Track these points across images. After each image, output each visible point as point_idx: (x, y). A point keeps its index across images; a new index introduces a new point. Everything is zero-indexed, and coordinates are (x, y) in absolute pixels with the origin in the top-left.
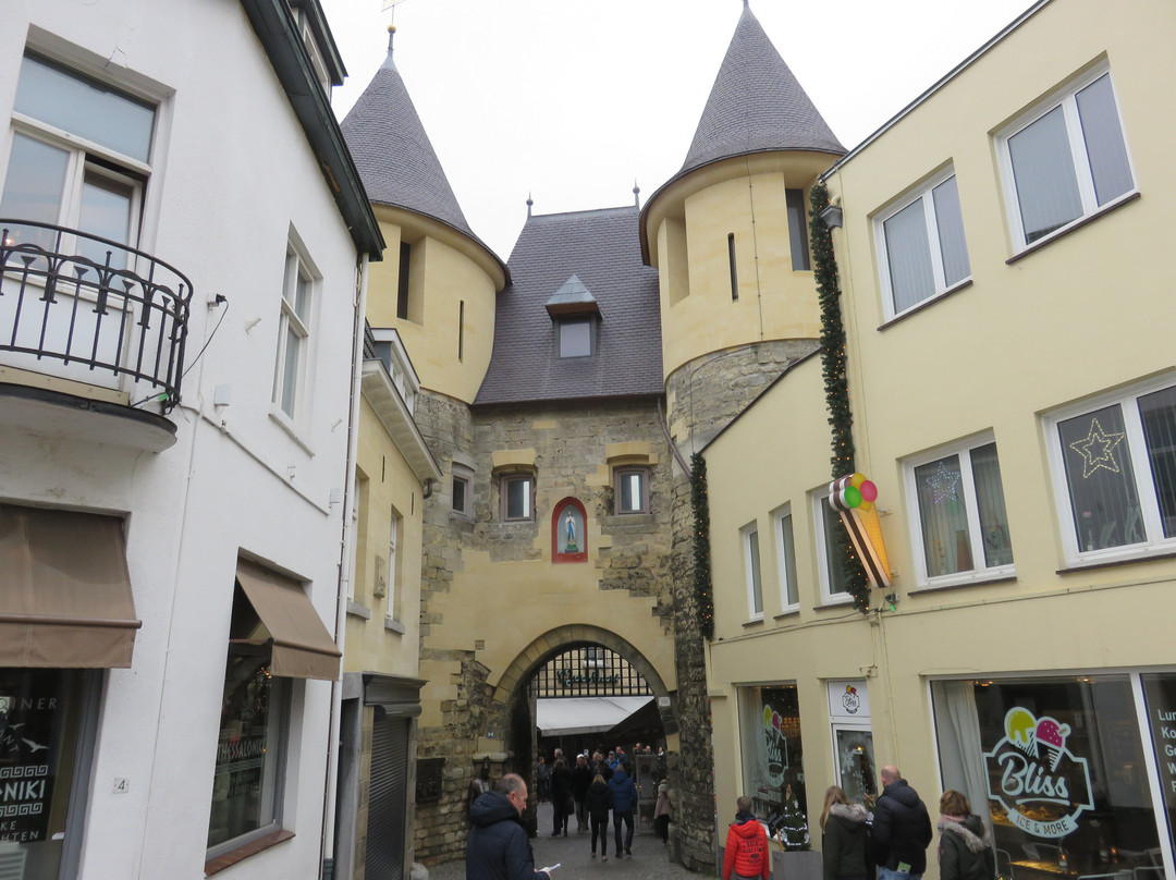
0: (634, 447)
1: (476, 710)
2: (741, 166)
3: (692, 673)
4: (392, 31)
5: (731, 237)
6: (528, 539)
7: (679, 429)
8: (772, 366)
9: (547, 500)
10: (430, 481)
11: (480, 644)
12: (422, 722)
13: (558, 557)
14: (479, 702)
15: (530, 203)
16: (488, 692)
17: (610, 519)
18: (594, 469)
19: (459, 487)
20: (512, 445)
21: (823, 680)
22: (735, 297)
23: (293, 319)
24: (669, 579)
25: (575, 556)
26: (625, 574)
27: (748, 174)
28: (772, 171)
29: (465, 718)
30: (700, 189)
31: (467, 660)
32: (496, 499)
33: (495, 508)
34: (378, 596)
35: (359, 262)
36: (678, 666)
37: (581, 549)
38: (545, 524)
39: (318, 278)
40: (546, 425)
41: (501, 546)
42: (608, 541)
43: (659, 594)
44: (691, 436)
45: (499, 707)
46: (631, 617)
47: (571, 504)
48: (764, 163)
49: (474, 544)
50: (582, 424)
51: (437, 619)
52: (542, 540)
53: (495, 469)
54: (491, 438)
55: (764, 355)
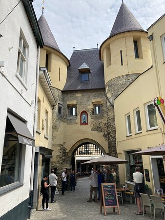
0: (98, 100)
1: (64, 158)
2: (123, 35)
3: (113, 149)
4: (43, 8)
5: (121, 51)
6: (75, 120)
7: (109, 95)
8: (131, 80)
9: (79, 112)
10: (54, 106)
11: (65, 143)
12: (52, 160)
13: (81, 124)
14: (64, 156)
15: (74, 48)
16: (66, 154)
17: (93, 115)
18: (89, 105)
19: (60, 108)
20: (71, 99)
21: (148, 148)
22: (122, 65)
23: (22, 55)
24: (106, 128)
25: (85, 123)
26: (96, 128)
27: (125, 37)
28: (130, 36)
29: (61, 159)
30: (113, 41)
31: (62, 147)
32: (68, 112)
33: (68, 113)
34: (43, 129)
35: (38, 48)
36: (109, 147)
37: (87, 122)
38: (79, 117)
39: (28, 47)
40: (79, 95)
41: (69, 122)
42: (93, 120)
43: (104, 132)
44: (112, 96)
45: (69, 157)
46: (98, 137)
47: (84, 112)
48: (128, 34)
49: (63, 121)
50: (87, 95)
51: (55, 137)
52: (78, 120)
53: (68, 105)
54: (66, 98)
55: (129, 78)
